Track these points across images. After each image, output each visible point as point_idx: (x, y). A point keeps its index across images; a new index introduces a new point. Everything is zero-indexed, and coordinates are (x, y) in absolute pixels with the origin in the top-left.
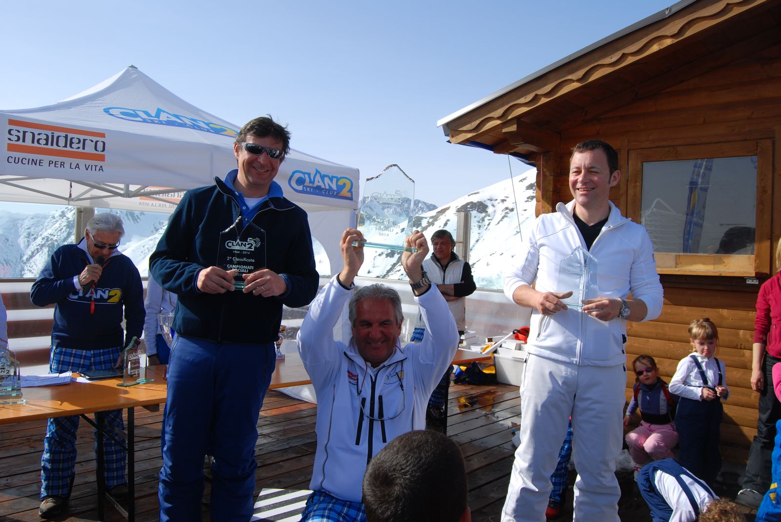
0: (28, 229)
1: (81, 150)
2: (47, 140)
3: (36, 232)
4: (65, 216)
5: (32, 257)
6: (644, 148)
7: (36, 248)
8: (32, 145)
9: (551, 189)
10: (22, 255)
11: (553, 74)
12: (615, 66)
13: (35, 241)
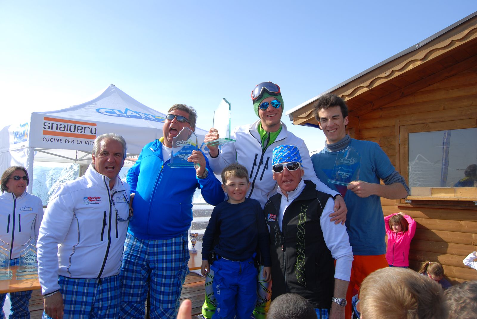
0: (51, 176)
1: (83, 133)
2: (64, 128)
3: (56, 178)
4: (73, 168)
6: (409, 125)
8: (57, 131)
10: (48, 192)
11: (352, 84)
12: (388, 78)
13: (56, 183)
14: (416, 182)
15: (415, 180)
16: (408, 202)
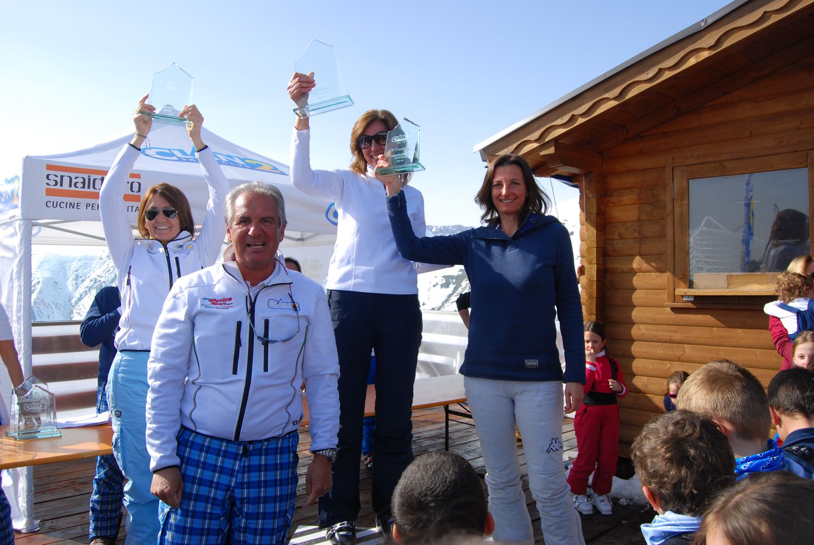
0: (76, 271)
2: (84, 183)
3: (84, 274)
5: (80, 299)
6: (689, 165)
7: (84, 290)
8: (70, 189)
9: (595, 211)
10: (71, 298)
11: (589, 94)
12: (652, 82)
13: (84, 283)
14: (702, 264)
15: (701, 261)
16: (689, 299)
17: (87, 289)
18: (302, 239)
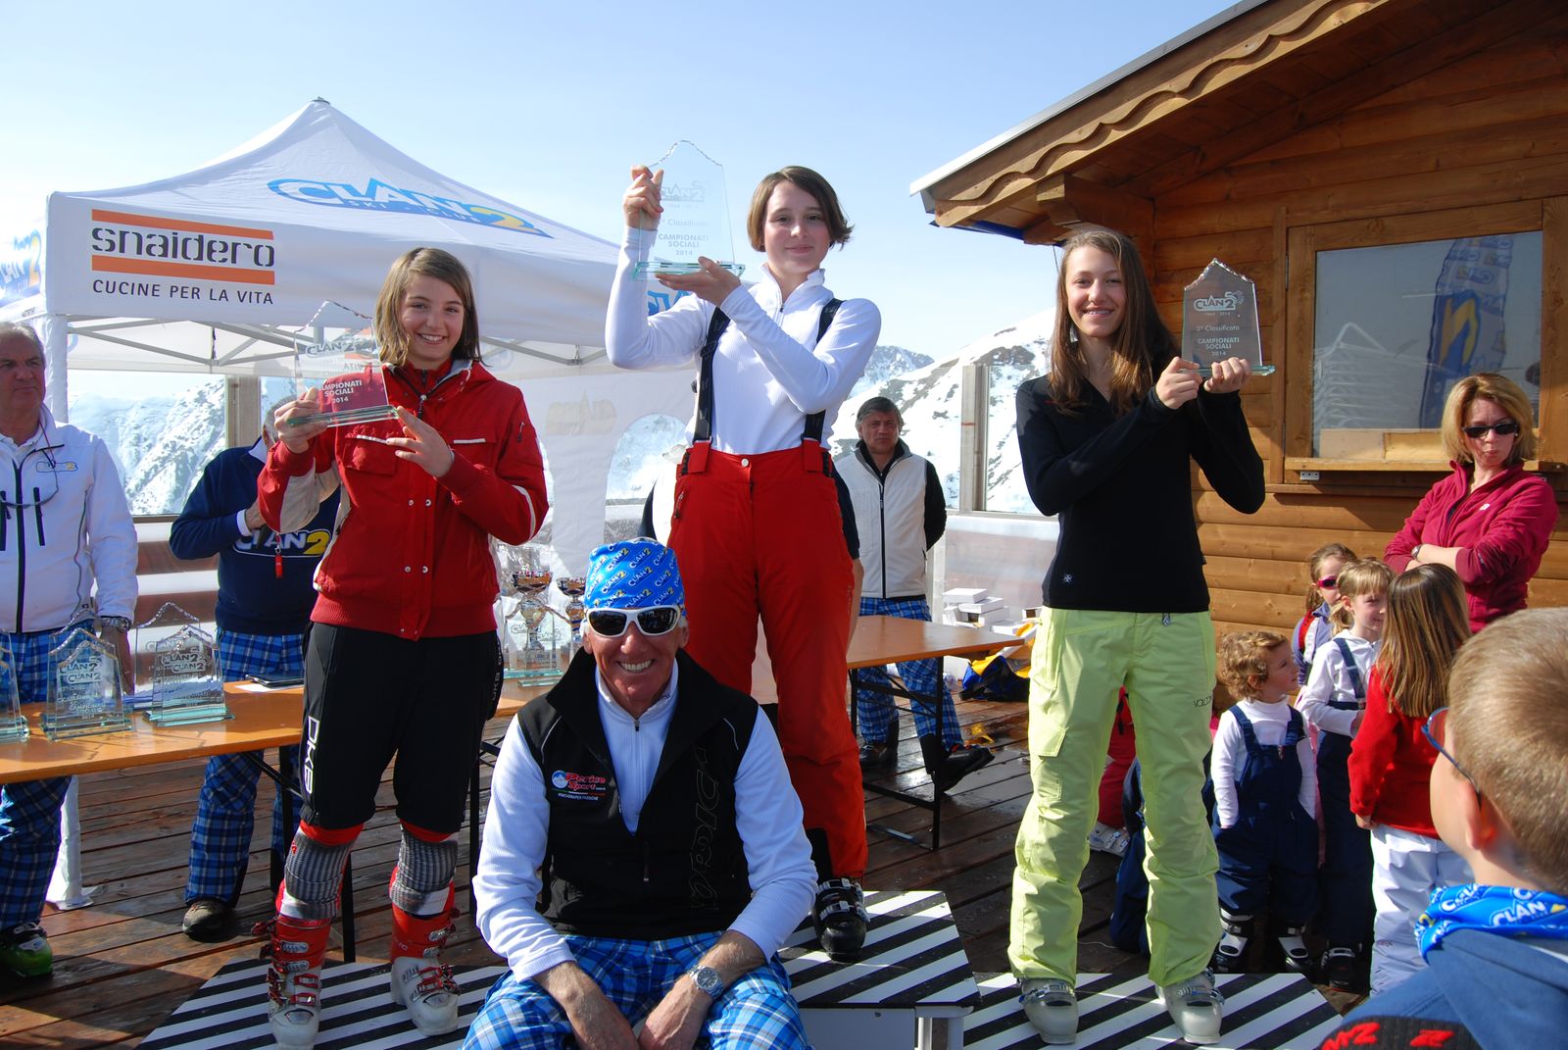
0: (136, 428)
1: (229, 264)
2: (165, 246)
3: (151, 434)
4: (206, 401)
5: (145, 482)
6: (1319, 224)
7: (153, 464)
11: (1132, 84)
12: (1255, 62)
13: (151, 451)
14: (1336, 413)
15: (1335, 407)
16: (1309, 478)
17: (158, 463)
18: (577, 361)
